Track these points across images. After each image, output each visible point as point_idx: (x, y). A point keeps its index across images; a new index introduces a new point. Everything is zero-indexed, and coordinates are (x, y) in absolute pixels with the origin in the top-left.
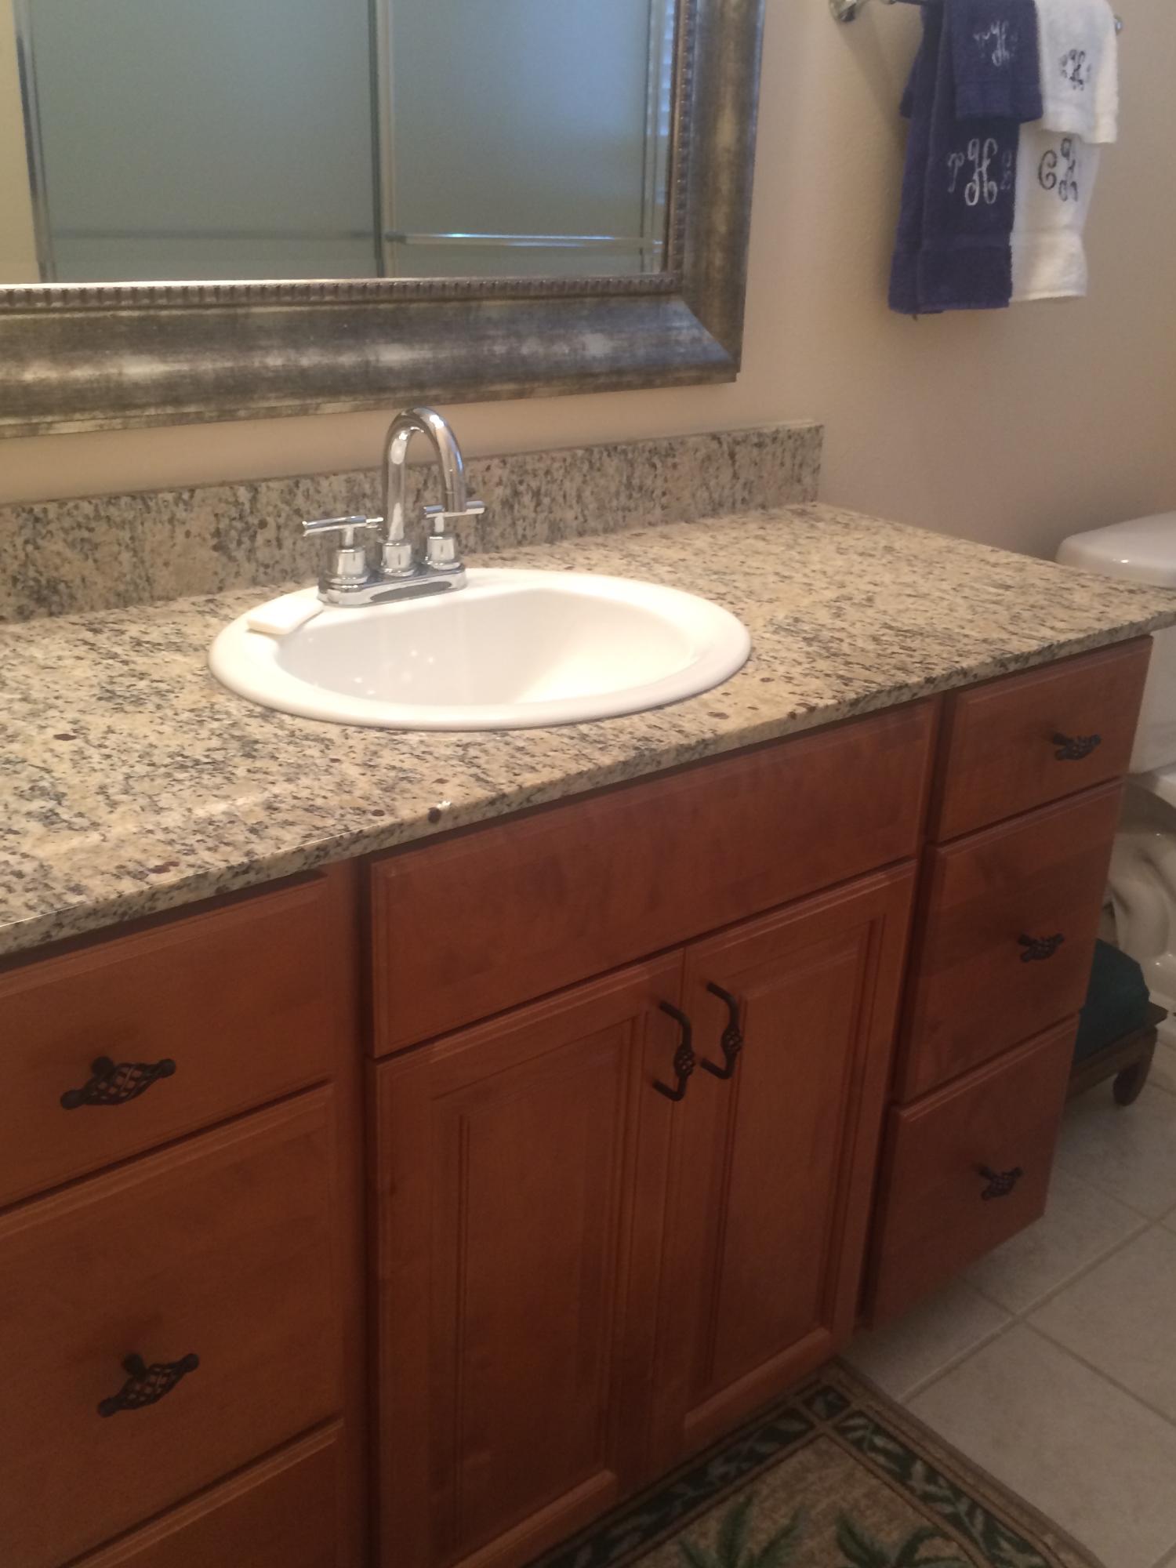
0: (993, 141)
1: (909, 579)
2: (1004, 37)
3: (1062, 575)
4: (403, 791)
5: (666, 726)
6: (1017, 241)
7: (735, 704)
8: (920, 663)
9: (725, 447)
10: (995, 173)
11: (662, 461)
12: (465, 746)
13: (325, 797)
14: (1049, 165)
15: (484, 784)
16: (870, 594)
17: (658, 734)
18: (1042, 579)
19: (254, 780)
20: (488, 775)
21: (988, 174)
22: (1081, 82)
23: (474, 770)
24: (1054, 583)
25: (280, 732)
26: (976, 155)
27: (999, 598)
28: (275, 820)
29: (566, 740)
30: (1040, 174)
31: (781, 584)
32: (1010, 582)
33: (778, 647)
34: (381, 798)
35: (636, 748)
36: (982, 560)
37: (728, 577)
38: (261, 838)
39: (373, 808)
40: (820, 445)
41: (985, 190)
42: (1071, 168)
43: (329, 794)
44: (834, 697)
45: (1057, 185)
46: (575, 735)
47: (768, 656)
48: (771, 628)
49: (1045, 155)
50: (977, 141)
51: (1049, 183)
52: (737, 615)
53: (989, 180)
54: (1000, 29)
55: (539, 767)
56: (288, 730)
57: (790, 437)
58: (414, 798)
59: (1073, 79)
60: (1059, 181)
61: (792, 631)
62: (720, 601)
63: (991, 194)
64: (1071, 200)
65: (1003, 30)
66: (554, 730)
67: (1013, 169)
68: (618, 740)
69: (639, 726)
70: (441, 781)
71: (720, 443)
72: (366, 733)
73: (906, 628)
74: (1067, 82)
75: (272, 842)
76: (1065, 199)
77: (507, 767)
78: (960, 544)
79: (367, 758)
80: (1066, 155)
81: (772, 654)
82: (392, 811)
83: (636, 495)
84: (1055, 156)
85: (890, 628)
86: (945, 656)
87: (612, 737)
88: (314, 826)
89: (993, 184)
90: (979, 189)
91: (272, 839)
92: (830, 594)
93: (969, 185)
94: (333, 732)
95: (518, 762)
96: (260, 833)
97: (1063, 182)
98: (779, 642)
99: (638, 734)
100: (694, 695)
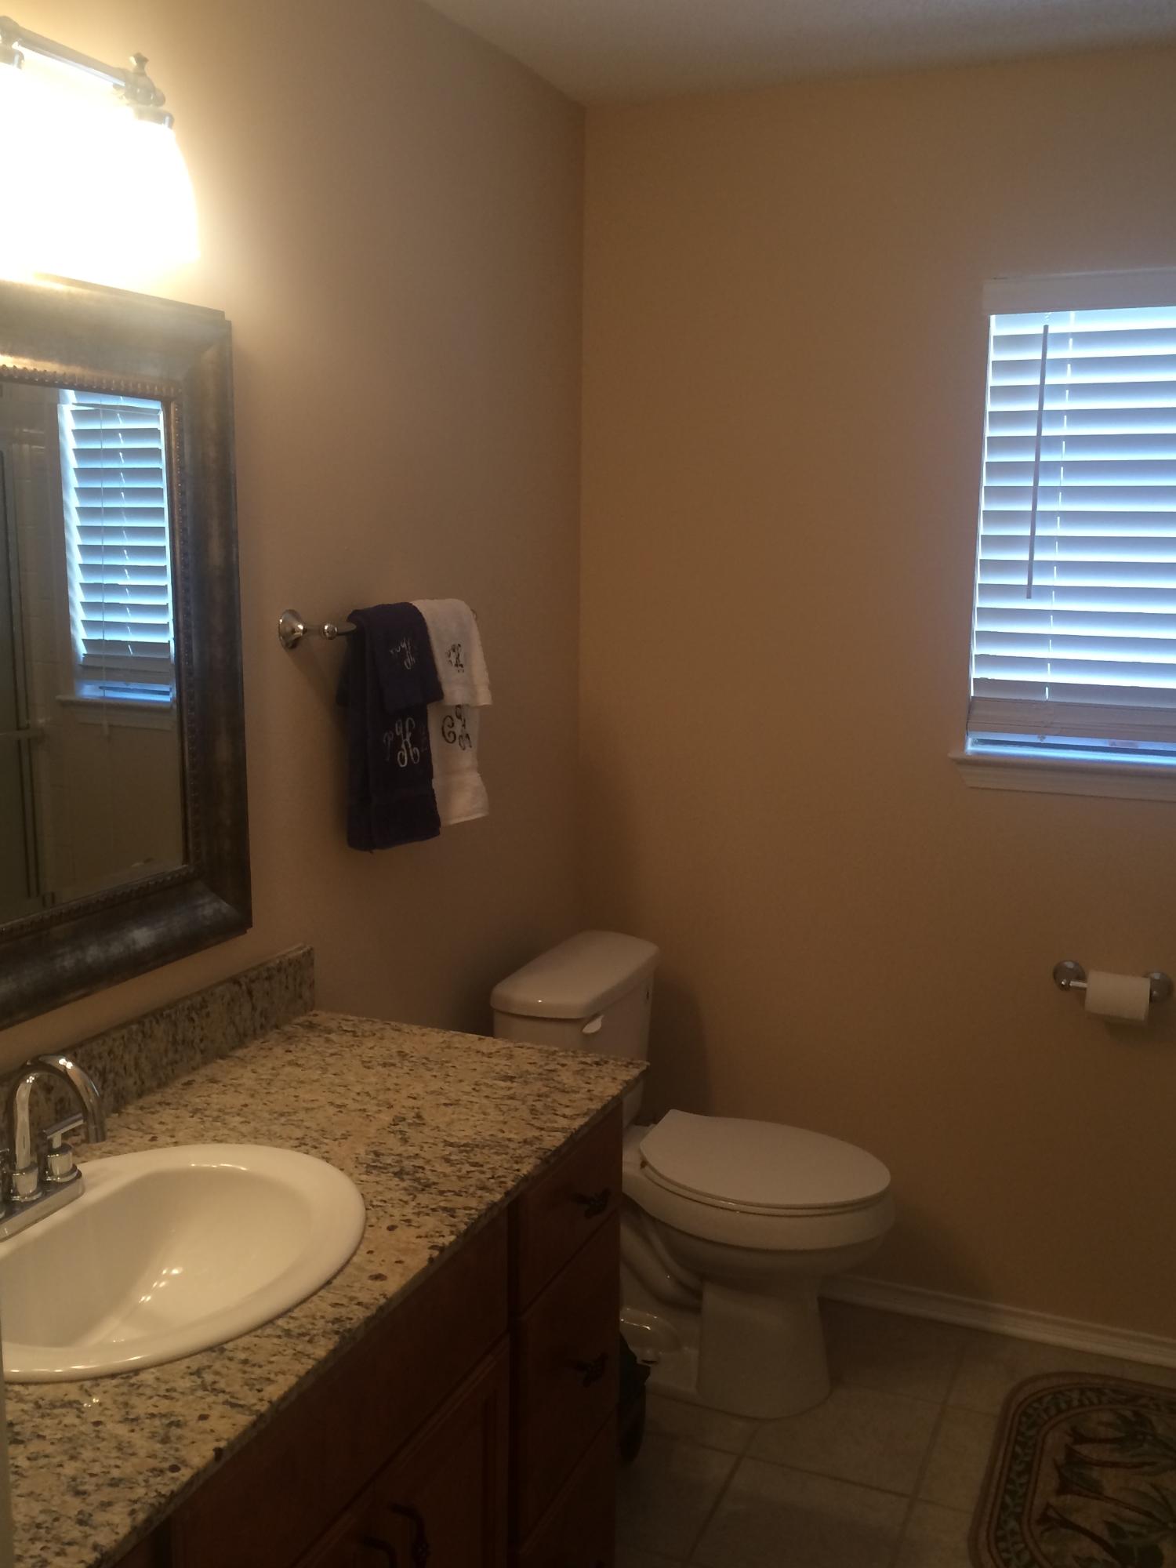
0: (412, 719)
1: (435, 1085)
2: (409, 648)
3: (542, 1056)
4: (180, 1438)
5: (345, 1301)
6: (437, 783)
7: (383, 1261)
8: (493, 1178)
9: (244, 987)
10: (415, 742)
11: (197, 1014)
12: (198, 1373)
13: (117, 1467)
14: (449, 726)
15: (240, 1409)
16: (416, 1110)
17: (343, 1312)
18: (530, 1063)
19: (41, 1468)
20: (237, 1398)
21: (411, 742)
22: (462, 666)
23: (222, 1397)
24: (541, 1066)
25: (25, 1407)
26: (401, 731)
27: (512, 1092)
28: (92, 1504)
29: (276, 1341)
30: (443, 733)
31: (341, 1114)
32: (511, 1073)
33: (380, 1188)
34: (165, 1452)
35: (337, 1333)
36: (478, 1052)
37: (294, 1117)
38: (95, 1528)
39: (166, 1465)
40: (312, 964)
41: (411, 755)
42: (464, 725)
43: (119, 1462)
44: (452, 1233)
45: (457, 740)
46: (280, 1333)
47: (377, 1201)
48: (363, 1169)
49: (445, 719)
50: (400, 721)
51: (451, 739)
52: (327, 1160)
53: (412, 747)
54: (407, 643)
55: (272, 1376)
56: (31, 1401)
57: (290, 964)
58: (193, 1443)
59: (456, 665)
60: (457, 736)
61: (380, 1168)
62: (303, 1147)
63: (415, 756)
64: (468, 748)
65: (409, 644)
66: (259, 1332)
67: (427, 735)
68: (316, 1327)
69: (322, 1306)
70: (203, 1417)
71: (240, 985)
72: (103, 1384)
73: (463, 1142)
74: (454, 669)
75: (107, 1529)
76: (464, 749)
77: (247, 1385)
78: (452, 1036)
79: (123, 1412)
80: (459, 717)
81: (380, 1198)
82: (185, 1463)
83: (180, 1048)
84: (452, 719)
85: (451, 1145)
86: (506, 1166)
87: (310, 1327)
88: (130, 1500)
89: (416, 749)
90: (406, 755)
91: (103, 1525)
92: (386, 1118)
93: (399, 753)
94: (73, 1392)
95: (253, 1377)
96: (90, 1522)
97: (461, 736)
98: (377, 1183)
99: (330, 1317)
100: (348, 1262)
